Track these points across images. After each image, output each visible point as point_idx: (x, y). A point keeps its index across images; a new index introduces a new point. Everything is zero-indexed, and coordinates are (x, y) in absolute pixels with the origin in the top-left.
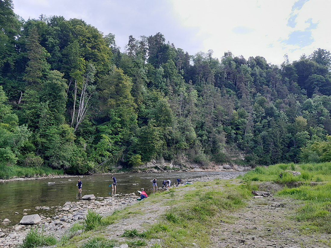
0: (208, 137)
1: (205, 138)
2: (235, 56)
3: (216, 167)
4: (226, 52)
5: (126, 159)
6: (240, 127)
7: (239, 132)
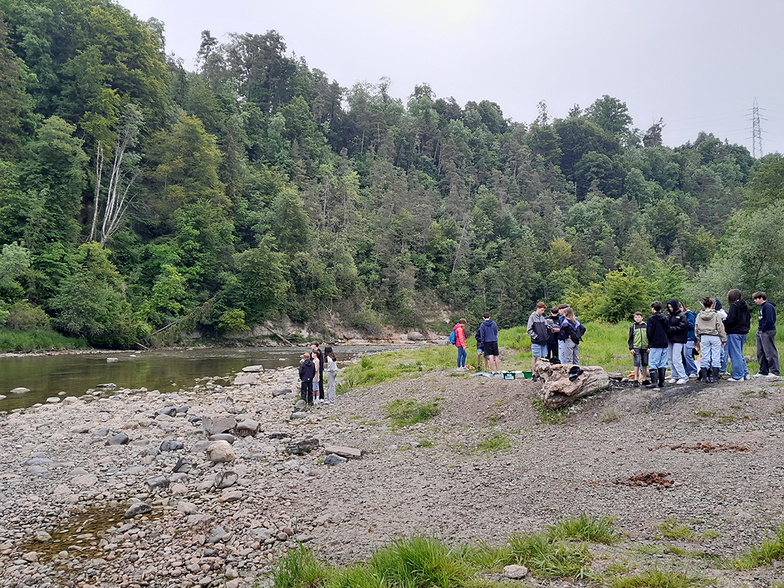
0: (382, 276)
1: (374, 276)
2: (438, 98)
3: (395, 336)
4: (419, 86)
5: (211, 319)
6: (443, 256)
7: (441, 266)
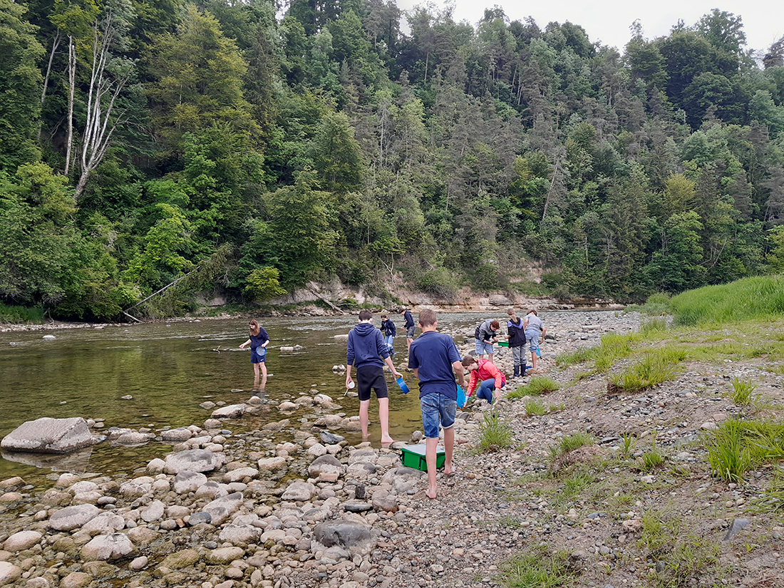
0: (455, 226)
1: (446, 226)
3: (473, 300)
4: (489, 9)
5: (236, 280)
6: (532, 199)
7: (530, 212)
